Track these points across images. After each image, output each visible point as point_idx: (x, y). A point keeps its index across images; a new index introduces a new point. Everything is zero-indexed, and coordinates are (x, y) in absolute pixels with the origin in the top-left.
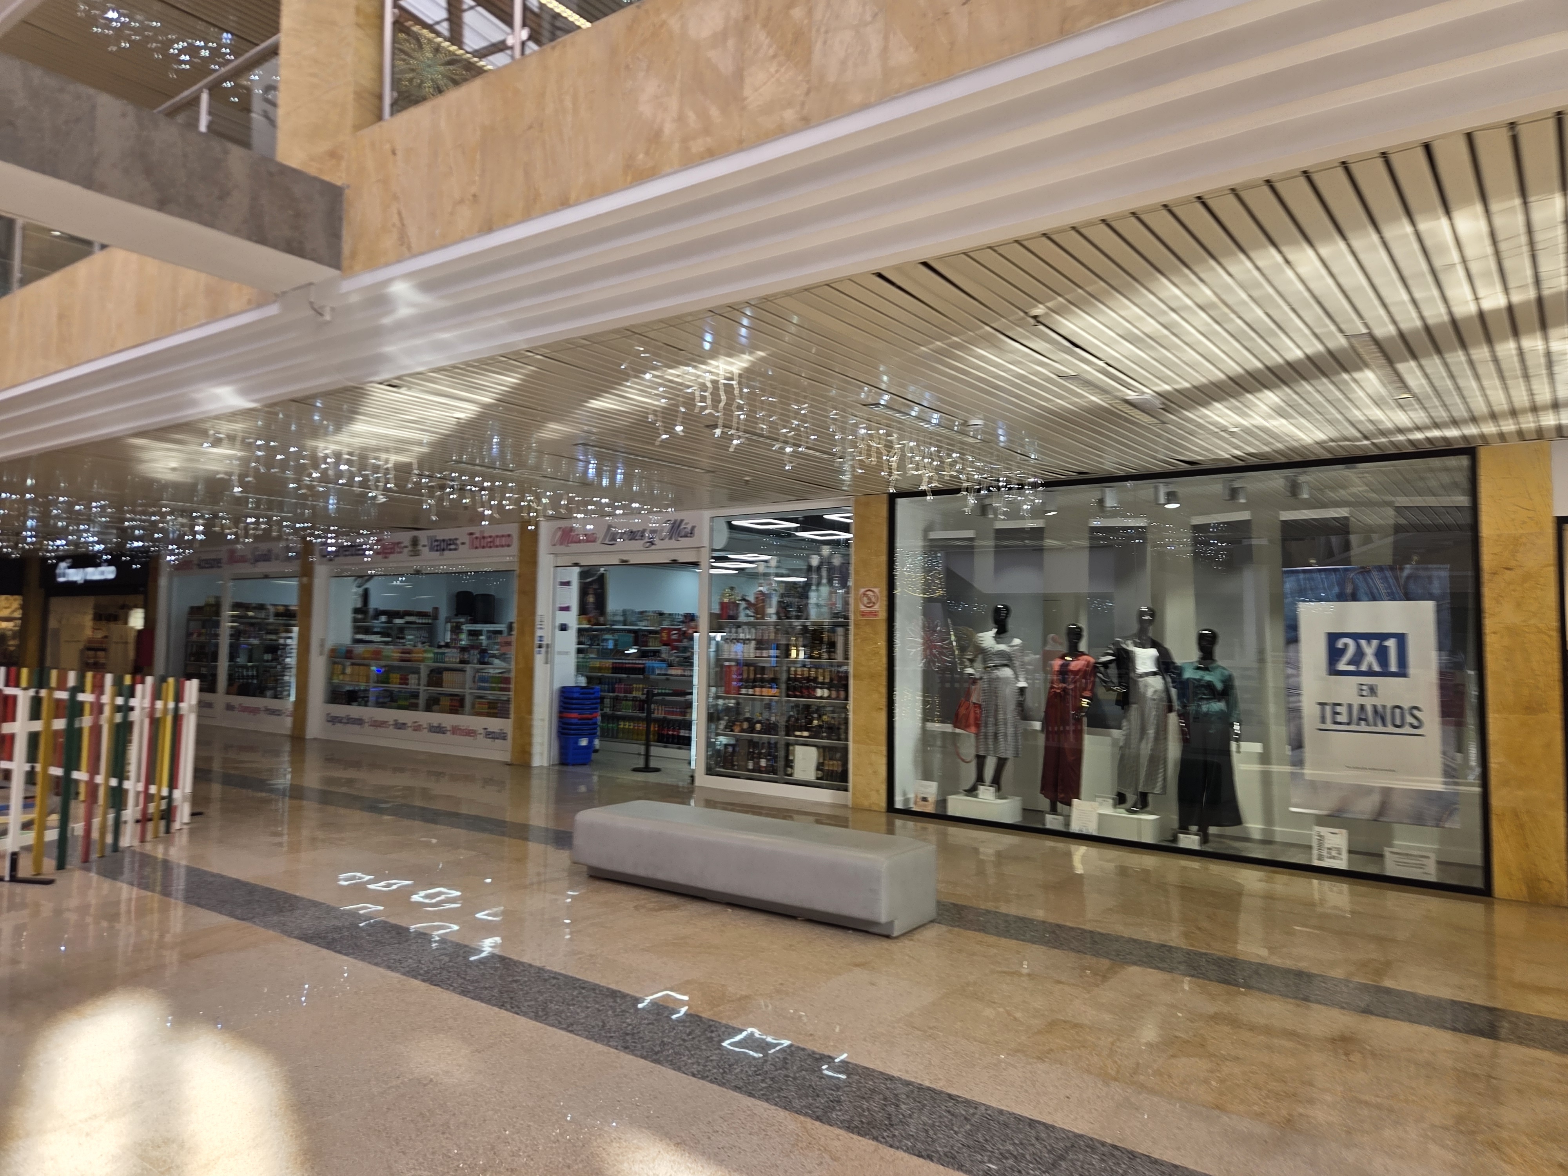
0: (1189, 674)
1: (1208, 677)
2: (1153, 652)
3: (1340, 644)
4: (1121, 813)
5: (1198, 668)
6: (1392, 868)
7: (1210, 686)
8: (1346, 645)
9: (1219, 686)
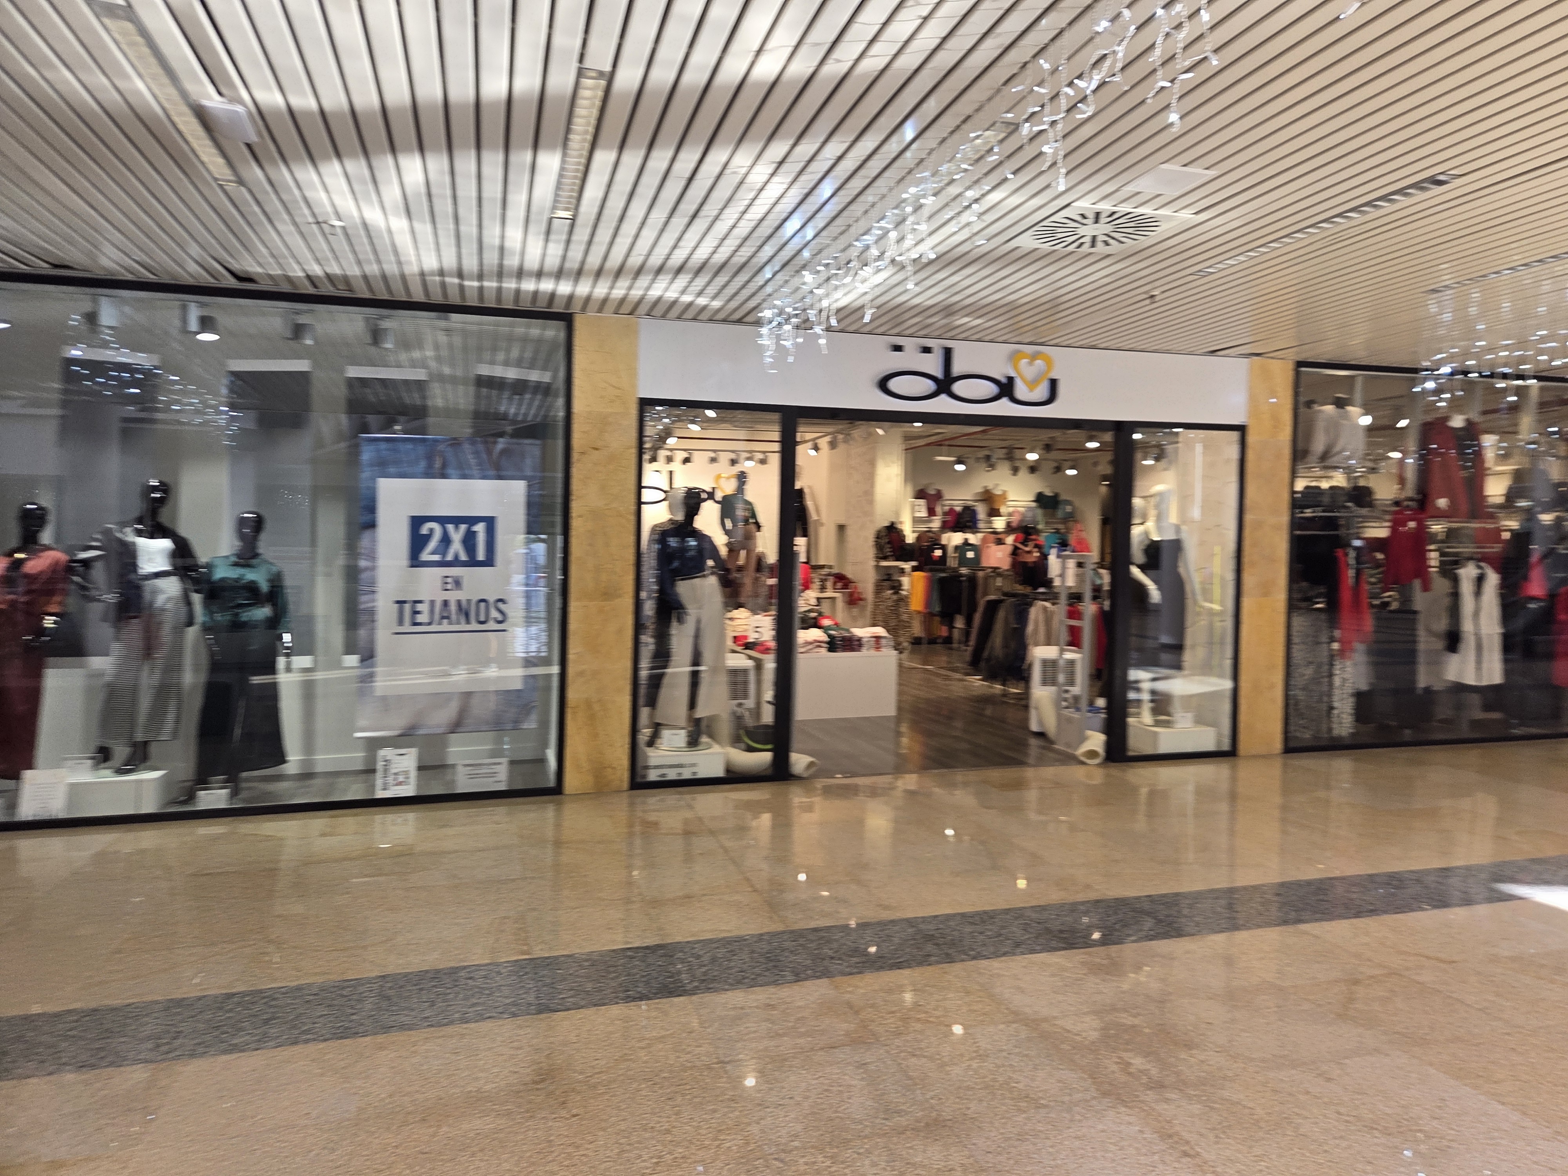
0: (222, 573)
1: (250, 575)
2: (166, 544)
3: (424, 530)
4: (107, 776)
5: (236, 565)
6: (463, 785)
7: (252, 589)
8: (431, 530)
9: (264, 587)
